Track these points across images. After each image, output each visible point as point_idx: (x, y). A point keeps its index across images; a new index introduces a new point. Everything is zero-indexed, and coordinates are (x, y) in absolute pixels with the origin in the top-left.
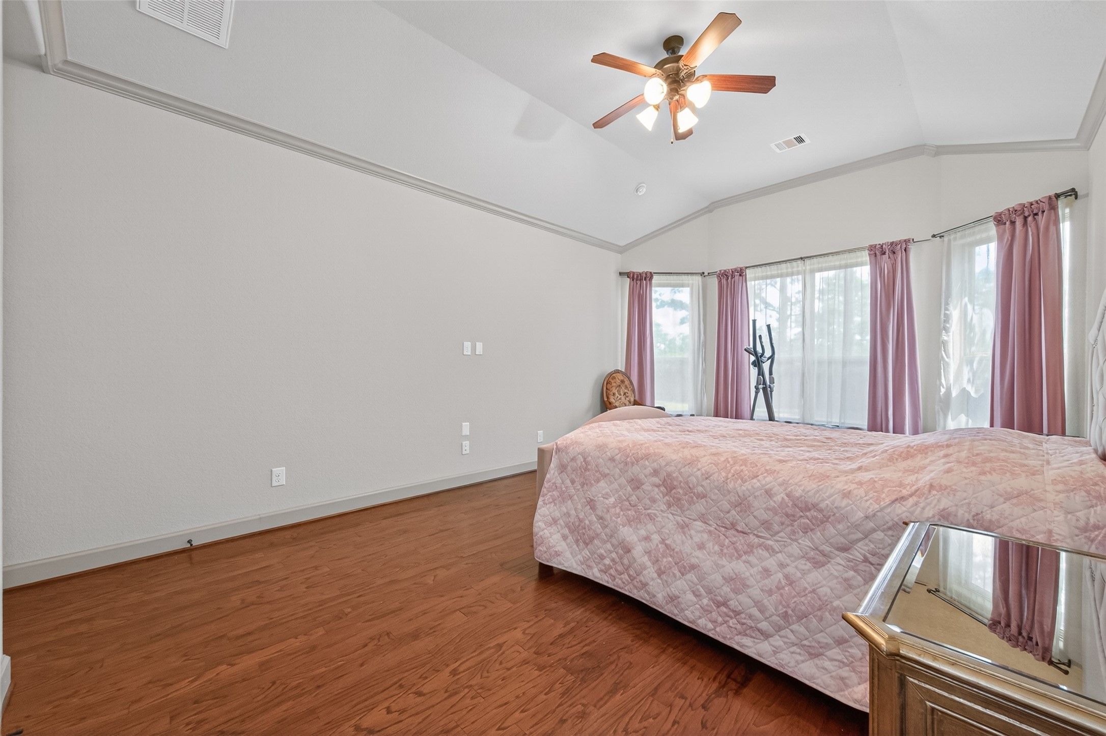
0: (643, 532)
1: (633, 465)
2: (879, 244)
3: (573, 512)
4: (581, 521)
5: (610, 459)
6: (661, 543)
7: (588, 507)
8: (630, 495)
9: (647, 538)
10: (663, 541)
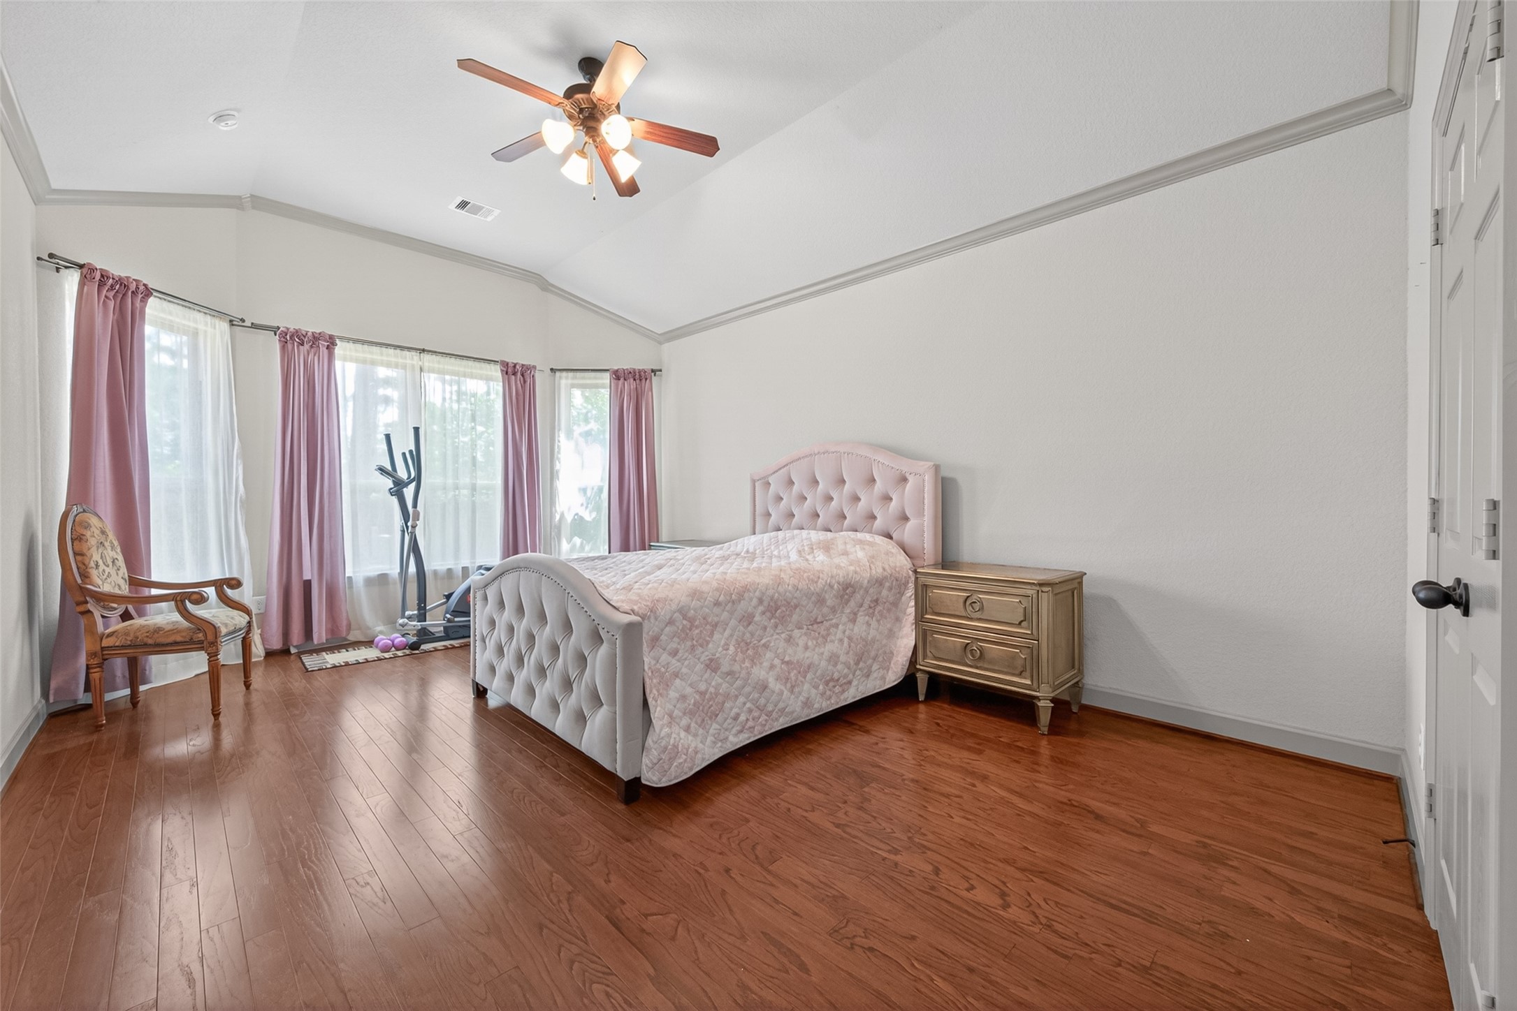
0: (766, 664)
1: (740, 601)
2: (513, 363)
3: (689, 690)
4: (702, 694)
5: (715, 605)
6: (782, 663)
7: (709, 671)
8: (744, 634)
9: (772, 667)
10: (783, 662)
